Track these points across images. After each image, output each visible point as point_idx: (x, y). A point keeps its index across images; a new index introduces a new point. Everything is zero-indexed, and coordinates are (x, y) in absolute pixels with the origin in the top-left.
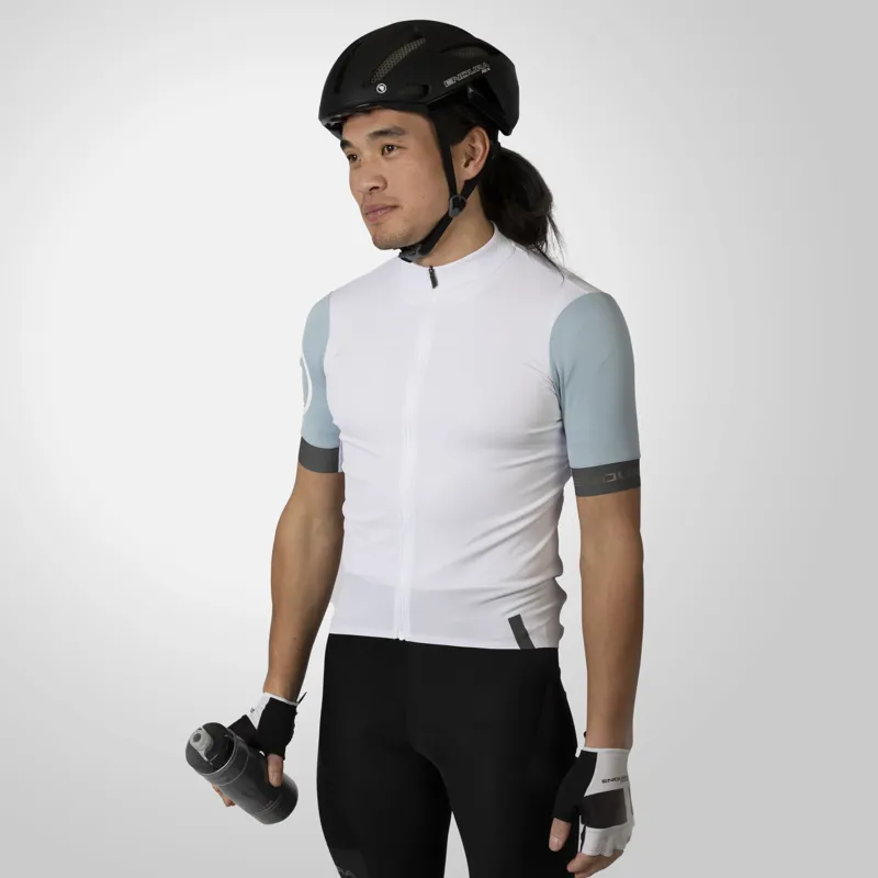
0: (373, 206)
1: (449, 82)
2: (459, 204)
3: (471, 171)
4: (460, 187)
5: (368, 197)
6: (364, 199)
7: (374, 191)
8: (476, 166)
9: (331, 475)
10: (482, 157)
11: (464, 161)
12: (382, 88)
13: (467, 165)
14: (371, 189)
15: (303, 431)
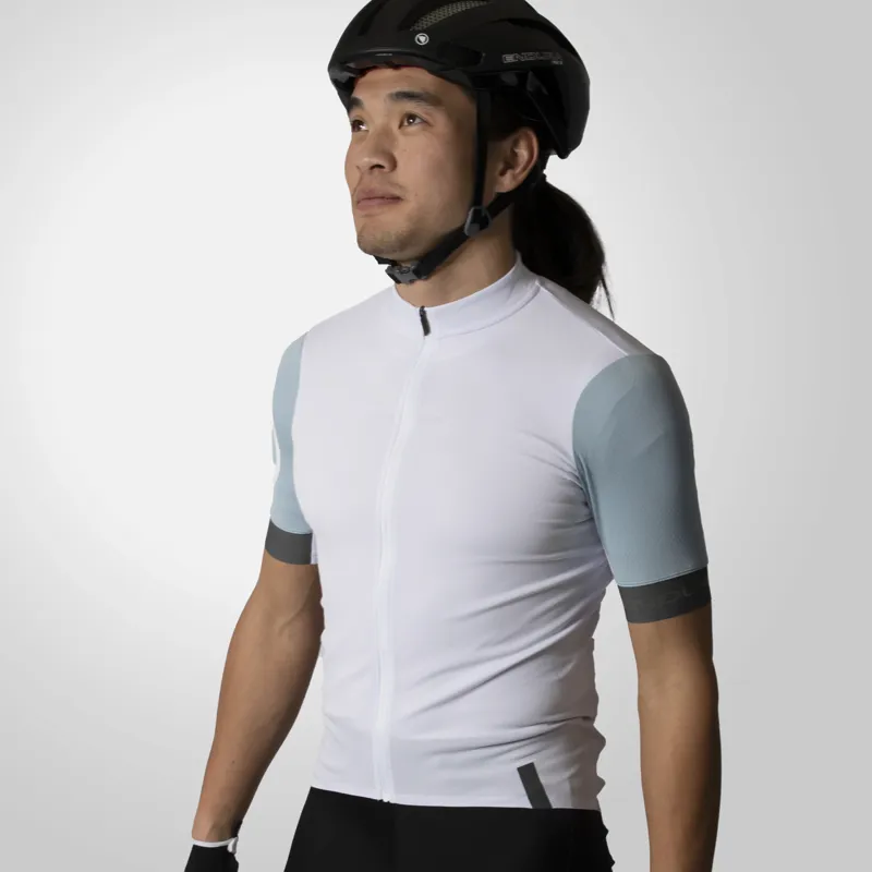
0: (371, 191)
1: (509, 58)
2: (481, 222)
3: (507, 183)
4: (488, 199)
5: (367, 178)
6: (361, 179)
7: (376, 170)
8: (514, 177)
9: (302, 568)
10: (524, 169)
11: (501, 166)
12: (423, 39)
13: (503, 173)
14: (373, 167)
15: (272, 512)
